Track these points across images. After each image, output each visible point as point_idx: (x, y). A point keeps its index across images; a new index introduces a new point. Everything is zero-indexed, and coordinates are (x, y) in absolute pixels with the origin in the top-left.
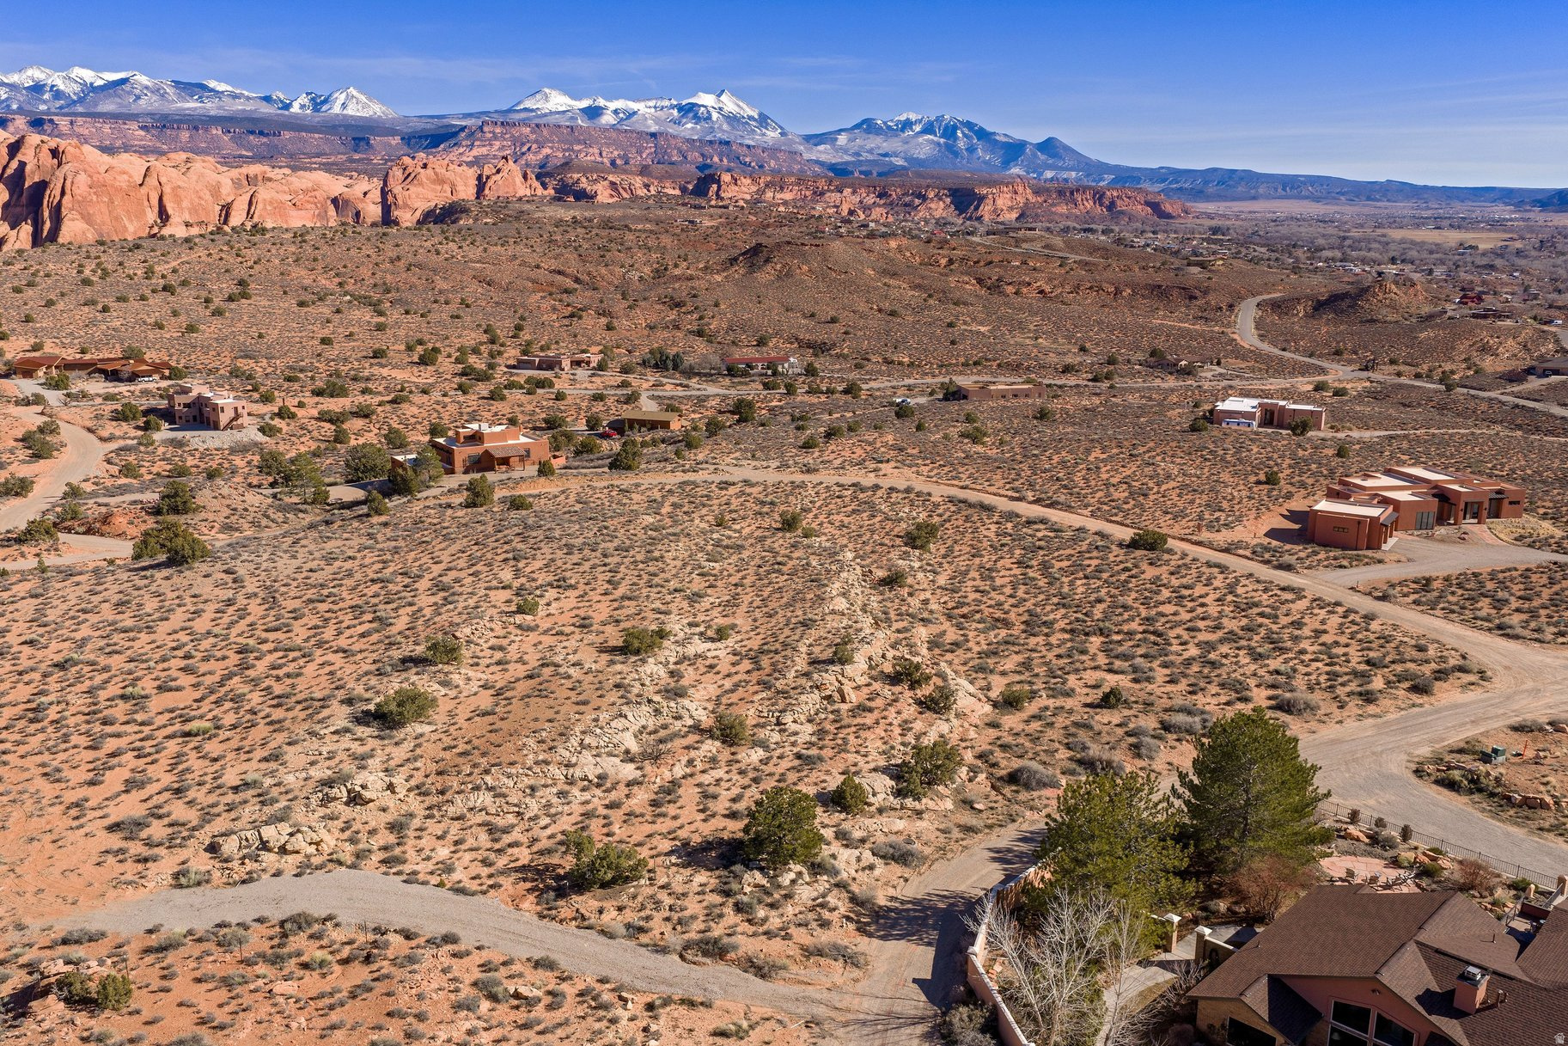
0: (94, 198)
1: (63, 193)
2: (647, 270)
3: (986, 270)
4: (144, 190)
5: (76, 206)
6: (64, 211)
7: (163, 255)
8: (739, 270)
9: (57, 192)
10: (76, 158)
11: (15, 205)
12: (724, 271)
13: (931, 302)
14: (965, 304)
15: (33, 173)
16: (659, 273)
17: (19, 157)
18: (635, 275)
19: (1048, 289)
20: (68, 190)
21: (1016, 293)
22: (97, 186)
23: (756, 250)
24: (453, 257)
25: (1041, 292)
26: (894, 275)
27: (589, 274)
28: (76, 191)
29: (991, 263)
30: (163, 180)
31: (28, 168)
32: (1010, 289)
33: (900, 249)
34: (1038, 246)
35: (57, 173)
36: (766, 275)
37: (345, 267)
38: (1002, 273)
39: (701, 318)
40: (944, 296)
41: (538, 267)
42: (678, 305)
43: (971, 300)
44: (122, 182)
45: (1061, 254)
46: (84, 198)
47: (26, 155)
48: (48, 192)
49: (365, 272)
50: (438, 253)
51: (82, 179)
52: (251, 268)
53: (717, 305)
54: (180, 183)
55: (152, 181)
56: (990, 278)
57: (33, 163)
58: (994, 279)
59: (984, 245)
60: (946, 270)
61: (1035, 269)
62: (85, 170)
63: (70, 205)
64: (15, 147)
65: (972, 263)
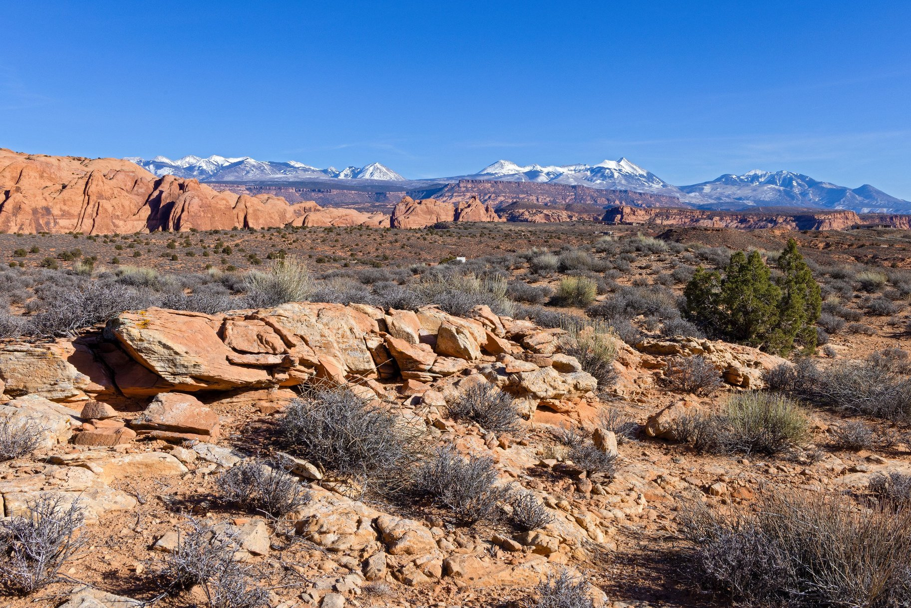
0: (202, 214)
1: (183, 210)
3: (860, 250)
4: (235, 211)
5: (190, 218)
6: (182, 222)
7: (231, 236)
9: (179, 210)
10: (194, 189)
11: (153, 219)
15: (166, 198)
17: (160, 188)
20: (186, 209)
22: (206, 207)
23: (669, 235)
24: (435, 242)
28: (191, 209)
29: (863, 246)
30: (248, 204)
31: (164, 195)
32: (886, 263)
33: (784, 236)
34: (898, 237)
35: (180, 198)
37: (357, 245)
38: (875, 252)
41: (498, 247)
44: (222, 205)
46: (196, 214)
47: (164, 187)
48: (173, 210)
49: (371, 248)
50: (425, 239)
51: (196, 201)
52: (291, 244)
54: (259, 208)
55: (241, 205)
56: (866, 256)
57: (168, 192)
58: (870, 256)
59: (852, 235)
60: (826, 250)
61: (904, 249)
62: (198, 196)
63: (186, 218)
64: (158, 183)
65: (847, 247)
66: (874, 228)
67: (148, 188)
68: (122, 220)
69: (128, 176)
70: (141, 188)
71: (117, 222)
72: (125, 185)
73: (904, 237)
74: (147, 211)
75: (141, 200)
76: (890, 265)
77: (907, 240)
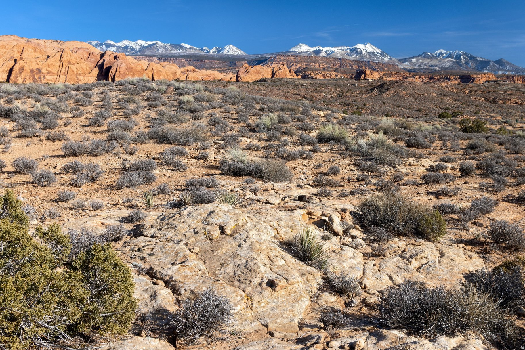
0: (128, 73)
1: (116, 71)
2: (334, 94)
3: (488, 94)
4: (146, 72)
5: (121, 76)
6: (116, 78)
8: (375, 93)
9: (114, 71)
10: (123, 59)
11: (100, 76)
12: (368, 94)
13: (464, 105)
14: (481, 106)
15: (107, 64)
16: (339, 96)
17: (103, 58)
18: (329, 96)
19: (519, 102)
20: (118, 70)
21: (504, 103)
22: (130, 69)
23: (382, 85)
25: (516, 103)
26: (445, 95)
27: (310, 95)
28: (121, 70)
29: (489, 92)
30: (154, 68)
31: (105, 62)
32: (501, 102)
33: (446, 86)
34: (510, 87)
35: (115, 64)
36: (387, 95)
38: (496, 95)
39: (358, 108)
40: (470, 103)
41: (289, 92)
42: (347, 105)
43: (483, 105)
44: (139, 68)
45: (522, 90)
46: (124, 73)
47: (106, 57)
48: (111, 71)
51: (124, 66)
53: (365, 104)
54: (160, 70)
55: (150, 68)
56: (490, 98)
57: (108, 60)
58: (492, 98)
59: (485, 86)
60: (469, 95)
61: (511, 94)
62: (125, 63)
63: (118, 75)
64: (102, 56)
65: (481, 92)
66: (498, 82)
67: (97, 58)
68: (82, 76)
69: (85, 51)
70: (93, 58)
71: (79, 77)
72: (84, 57)
73: (513, 87)
74: (96, 71)
75: (93, 65)
76: (503, 102)
77: (515, 89)
